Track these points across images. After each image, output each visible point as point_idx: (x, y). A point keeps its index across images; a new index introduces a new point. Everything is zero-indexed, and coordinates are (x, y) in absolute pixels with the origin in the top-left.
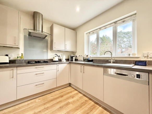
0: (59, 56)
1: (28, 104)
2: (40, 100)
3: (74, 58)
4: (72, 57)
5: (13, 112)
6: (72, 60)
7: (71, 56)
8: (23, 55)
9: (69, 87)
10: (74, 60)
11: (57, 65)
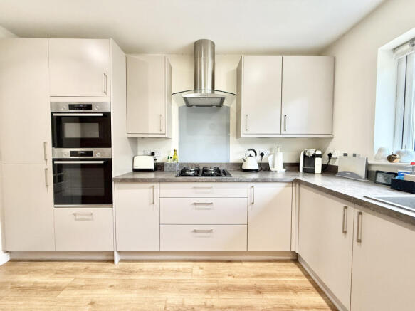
0: (262, 155)
1: (179, 270)
2: (201, 270)
3: (319, 162)
4: (310, 160)
5: (152, 275)
6: (309, 171)
7: (305, 156)
8: (177, 152)
9: (292, 264)
10: (318, 168)
11: (251, 185)
